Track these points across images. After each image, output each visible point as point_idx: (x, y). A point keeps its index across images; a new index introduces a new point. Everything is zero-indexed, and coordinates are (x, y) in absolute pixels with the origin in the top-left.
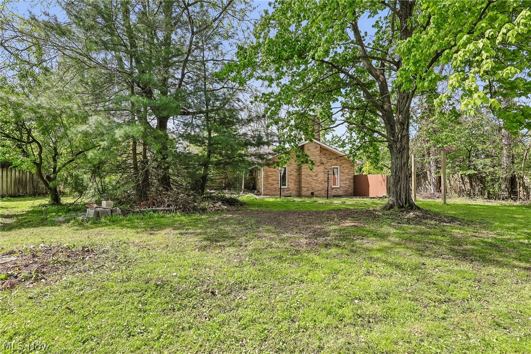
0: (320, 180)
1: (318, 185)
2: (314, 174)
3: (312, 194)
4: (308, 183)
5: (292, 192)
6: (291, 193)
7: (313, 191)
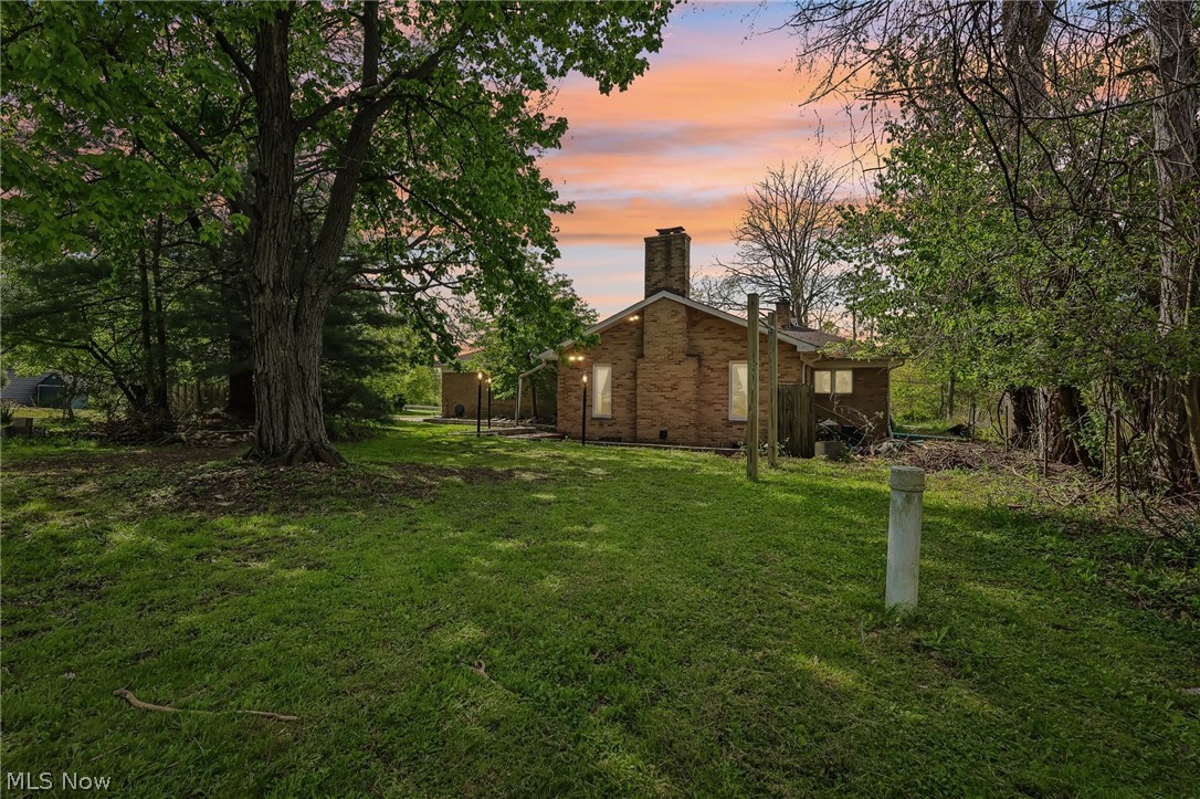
0: (683, 399)
1: (678, 412)
2: (669, 383)
3: (663, 435)
4: (653, 408)
5: (621, 429)
6: (618, 432)
7: (664, 428)
